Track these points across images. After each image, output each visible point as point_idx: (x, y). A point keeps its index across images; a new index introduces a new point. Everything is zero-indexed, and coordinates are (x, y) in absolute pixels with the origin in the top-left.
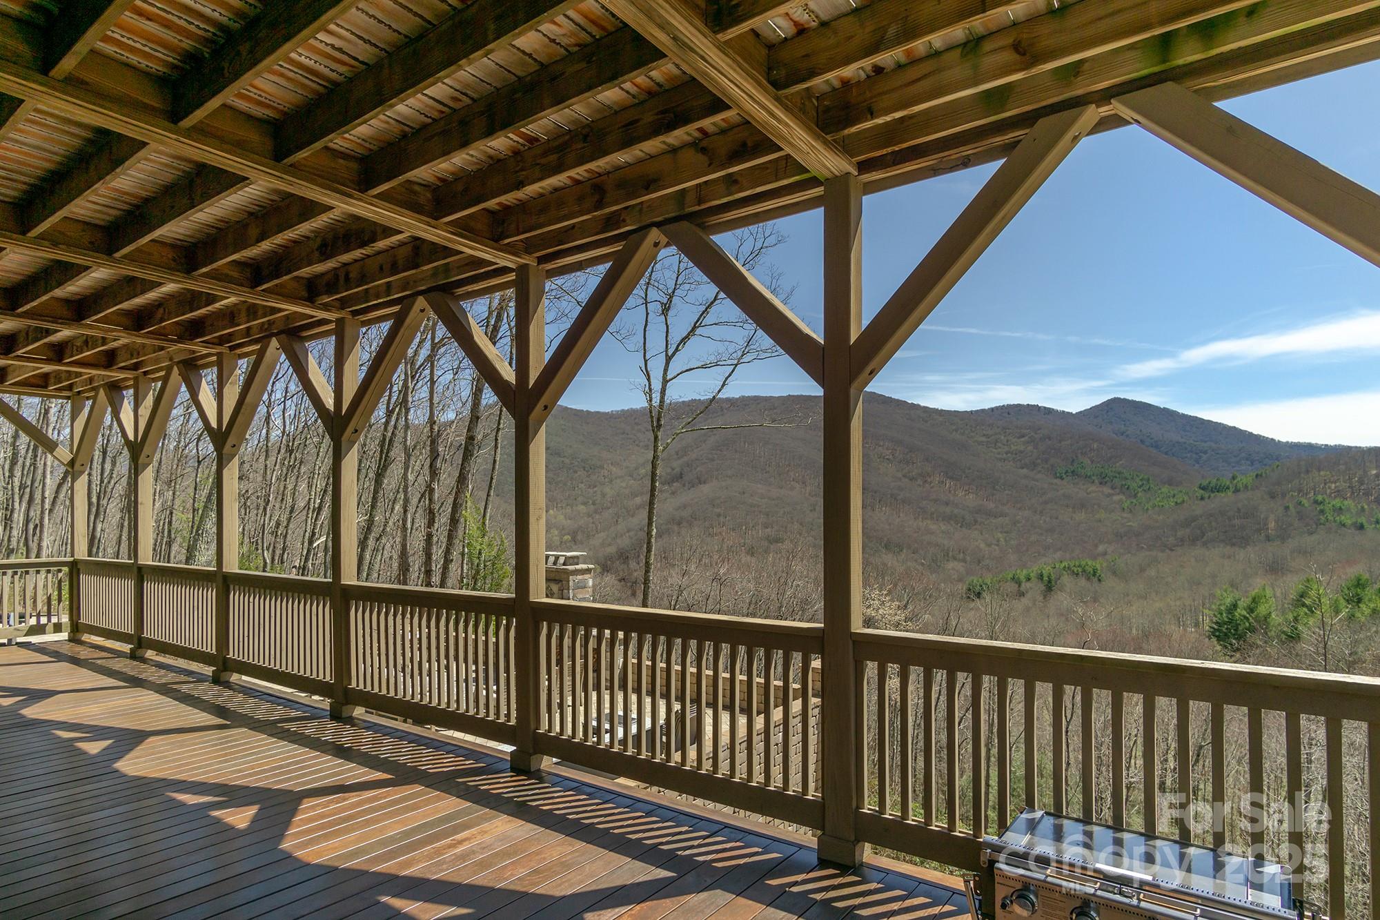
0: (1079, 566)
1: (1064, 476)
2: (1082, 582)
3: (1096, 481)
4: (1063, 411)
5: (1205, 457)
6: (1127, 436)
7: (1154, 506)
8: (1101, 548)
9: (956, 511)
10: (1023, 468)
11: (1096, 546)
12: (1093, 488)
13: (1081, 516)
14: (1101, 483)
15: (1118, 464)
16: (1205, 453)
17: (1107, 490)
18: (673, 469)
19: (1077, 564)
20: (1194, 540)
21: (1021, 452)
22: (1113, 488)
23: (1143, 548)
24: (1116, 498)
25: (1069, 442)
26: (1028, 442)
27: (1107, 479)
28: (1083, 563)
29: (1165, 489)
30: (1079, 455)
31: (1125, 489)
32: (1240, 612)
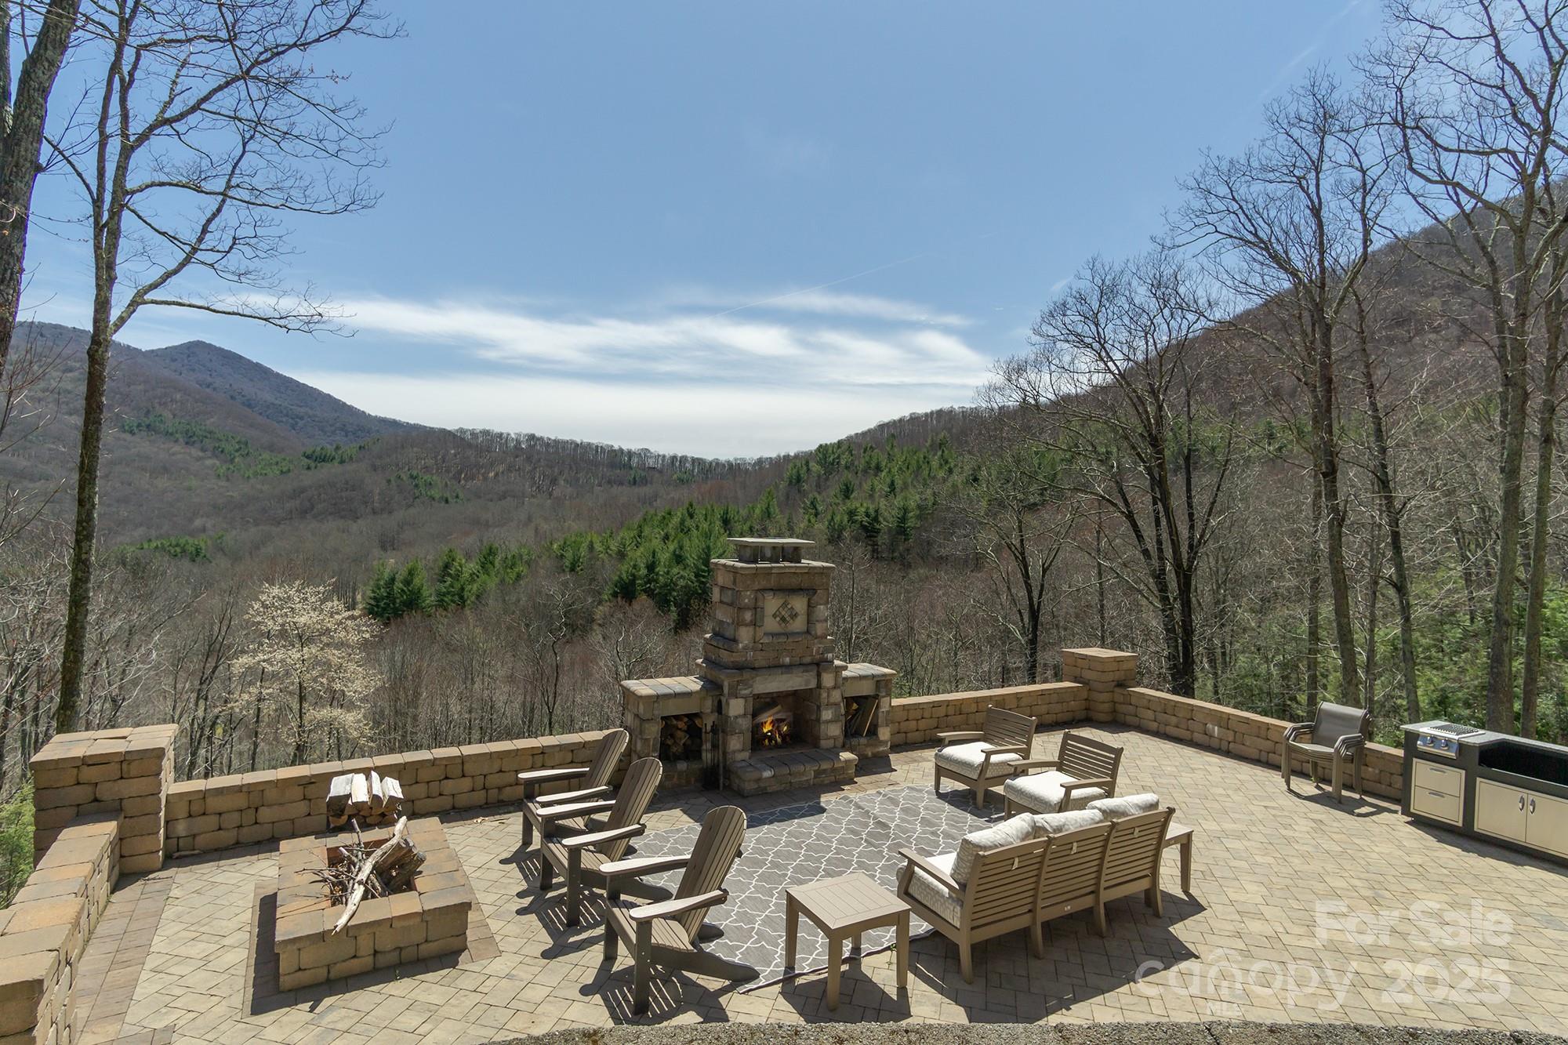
0: (177, 545)
1: (136, 431)
2: (185, 564)
3: (181, 440)
4: (129, 346)
5: (301, 423)
6: (215, 389)
7: (256, 474)
8: (198, 523)
11: (191, 520)
12: (177, 448)
13: (163, 483)
14: (187, 443)
15: (208, 422)
16: (302, 418)
17: (195, 452)
19: (174, 543)
20: (303, 513)
21: (69, 392)
22: (203, 450)
23: (248, 522)
24: (209, 462)
25: (141, 387)
26: (79, 380)
27: (195, 438)
28: (182, 541)
29: (266, 455)
30: (157, 405)
31: (218, 452)
32: (398, 585)
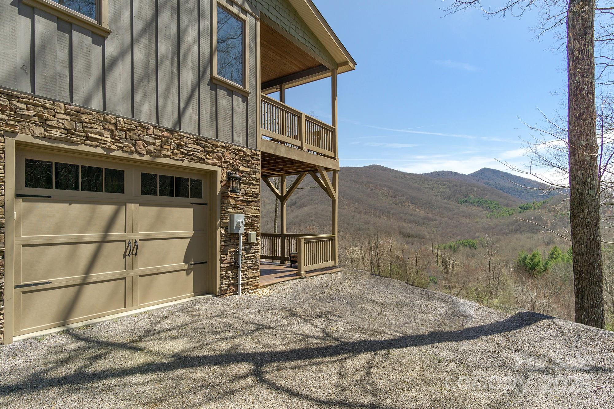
0: (467, 242)
1: (462, 203)
2: (468, 249)
3: (476, 205)
5: (523, 194)
6: (490, 185)
8: (477, 235)
9: (415, 218)
10: (444, 199)
11: (475, 234)
12: (474, 208)
13: (468, 220)
14: (478, 206)
15: (485, 198)
16: (523, 192)
17: (480, 209)
18: (292, 200)
19: (466, 241)
20: (516, 231)
21: (444, 192)
22: (483, 208)
23: (495, 234)
24: (484, 212)
25: (464, 188)
26: (447, 188)
27: (481, 204)
28: (469, 241)
29: (505, 208)
30: (469, 193)
31: (488, 208)
32: (528, 261)
